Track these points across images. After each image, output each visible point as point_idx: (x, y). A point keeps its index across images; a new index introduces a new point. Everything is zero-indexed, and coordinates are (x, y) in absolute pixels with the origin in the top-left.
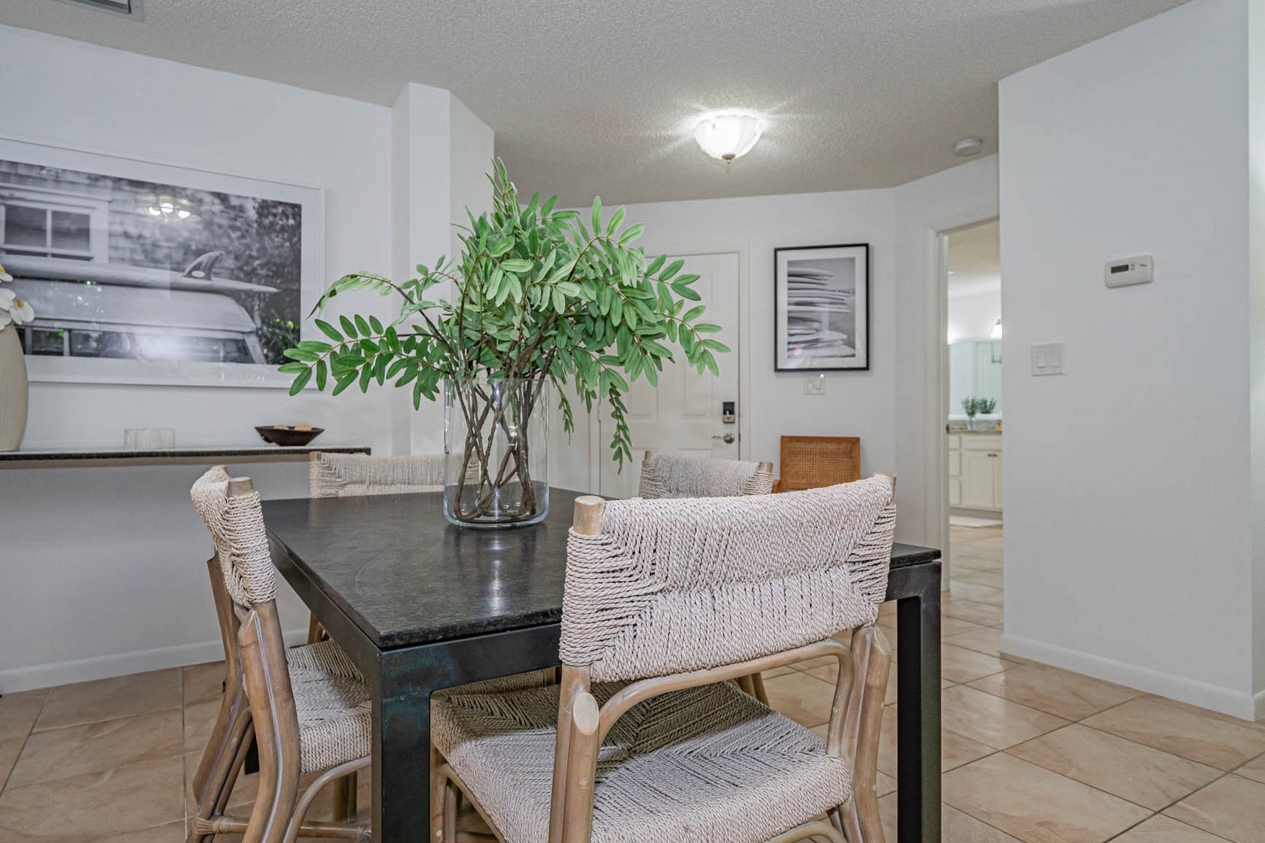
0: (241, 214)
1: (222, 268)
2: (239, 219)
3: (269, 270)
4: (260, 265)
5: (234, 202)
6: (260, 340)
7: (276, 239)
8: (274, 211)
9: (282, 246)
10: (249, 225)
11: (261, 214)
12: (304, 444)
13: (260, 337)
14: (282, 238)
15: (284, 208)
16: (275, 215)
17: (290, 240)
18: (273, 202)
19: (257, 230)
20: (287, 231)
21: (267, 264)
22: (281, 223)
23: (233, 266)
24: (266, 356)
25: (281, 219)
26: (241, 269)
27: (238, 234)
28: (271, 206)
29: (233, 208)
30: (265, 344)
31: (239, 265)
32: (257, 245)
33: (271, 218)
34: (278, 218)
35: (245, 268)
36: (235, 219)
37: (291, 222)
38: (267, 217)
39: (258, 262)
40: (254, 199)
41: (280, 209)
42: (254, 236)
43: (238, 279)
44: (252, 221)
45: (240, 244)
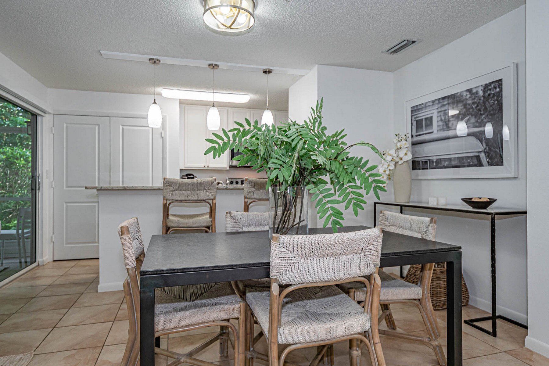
0: (477, 95)
1: (470, 123)
2: (476, 98)
3: (488, 118)
4: (484, 117)
5: (474, 91)
6: (486, 155)
7: (491, 102)
8: (490, 87)
9: (494, 104)
10: (480, 99)
11: (484, 92)
13: (485, 153)
14: (494, 100)
15: (494, 84)
16: (490, 90)
17: (497, 100)
18: (489, 83)
19: (483, 101)
20: (496, 96)
21: (488, 115)
22: (493, 92)
23: (474, 121)
24: (488, 162)
25: (493, 91)
26: (477, 122)
27: (476, 105)
28: (489, 86)
29: (474, 94)
30: (487, 156)
31: (476, 120)
32: (483, 108)
33: (489, 92)
34: (492, 90)
35: (479, 121)
36: (474, 99)
37: (498, 90)
38: (487, 92)
39: (484, 116)
40: (482, 85)
41: (493, 86)
42: (482, 103)
43: (476, 127)
44: (481, 97)
45: (477, 110)
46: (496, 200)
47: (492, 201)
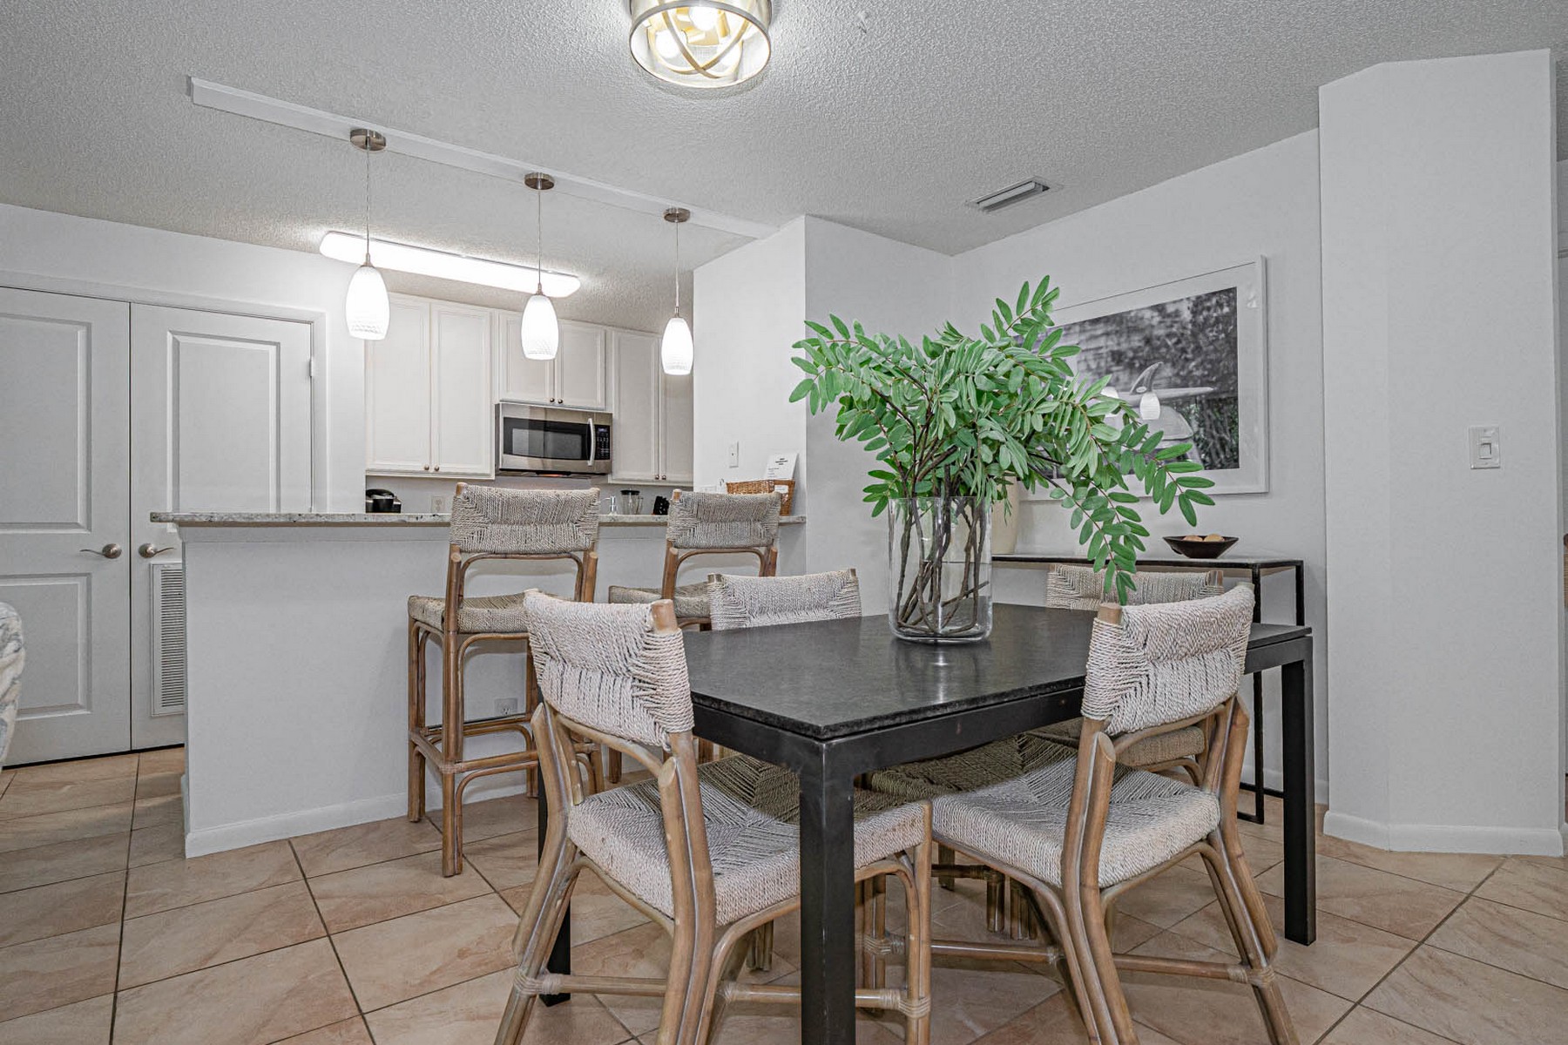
0: (1177, 319)
1: (1161, 379)
2: (1176, 325)
3: (1205, 369)
4: (1195, 366)
5: (1170, 309)
6: (1198, 445)
7: (1211, 334)
8: (1208, 304)
9: (1217, 339)
10: (1184, 328)
11: (1194, 313)
12: (1215, 556)
13: (1197, 441)
14: (1216, 332)
15: (1218, 298)
16: (1209, 309)
17: (1224, 331)
18: (1206, 295)
19: (1192, 331)
20: (1222, 322)
21: (1202, 363)
22: (1215, 315)
23: (1170, 374)
24: (1204, 461)
25: (1215, 311)
26: (1177, 375)
27: (1174, 340)
28: (1205, 300)
29: (1169, 316)
30: (1202, 448)
31: (1176, 371)
32: (1192, 346)
33: (1205, 313)
34: (1212, 310)
35: (1182, 373)
36: (1172, 326)
37: (1226, 310)
38: (1201, 313)
39: (1193, 364)
40: (1188, 299)
41: (1214, 301)
42: (1189, 338)
43: (1176, 386)
44: (1187, 323)
45: (1176, 349)
46: (1237, 539)
47: (1229, 542)
